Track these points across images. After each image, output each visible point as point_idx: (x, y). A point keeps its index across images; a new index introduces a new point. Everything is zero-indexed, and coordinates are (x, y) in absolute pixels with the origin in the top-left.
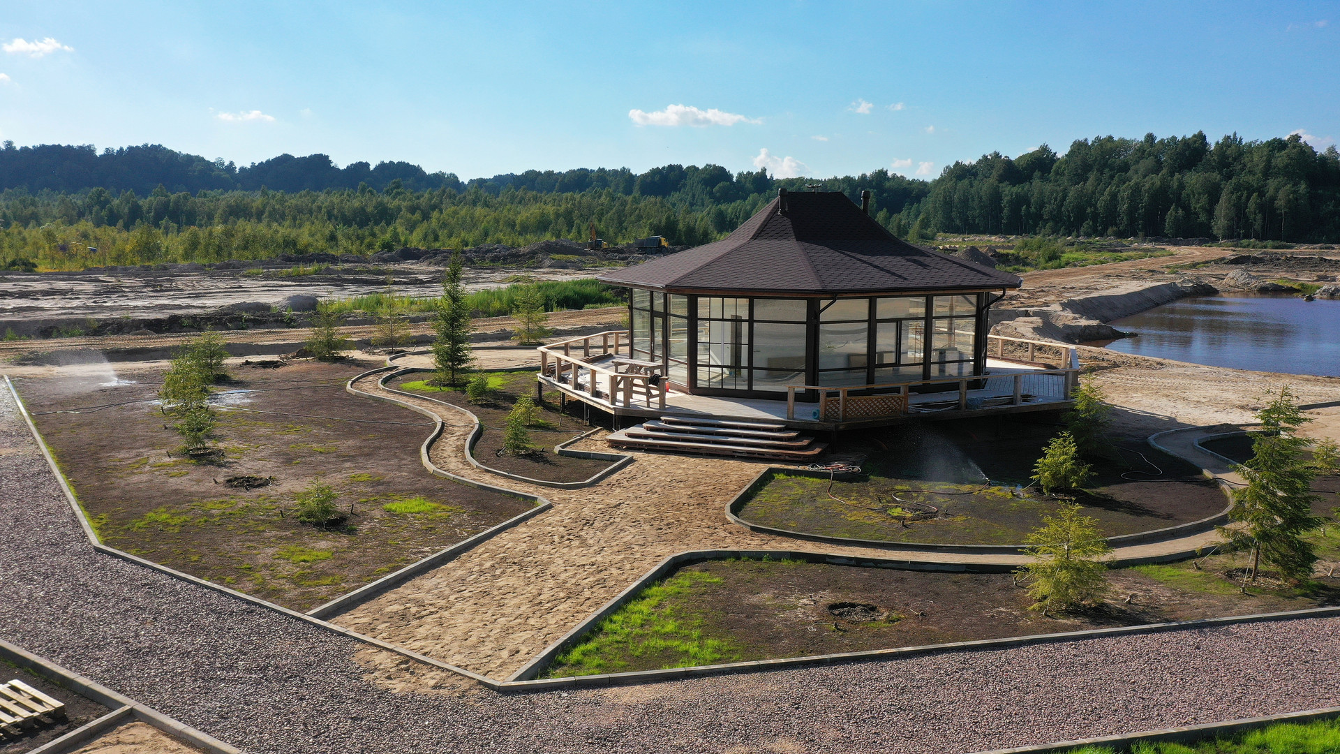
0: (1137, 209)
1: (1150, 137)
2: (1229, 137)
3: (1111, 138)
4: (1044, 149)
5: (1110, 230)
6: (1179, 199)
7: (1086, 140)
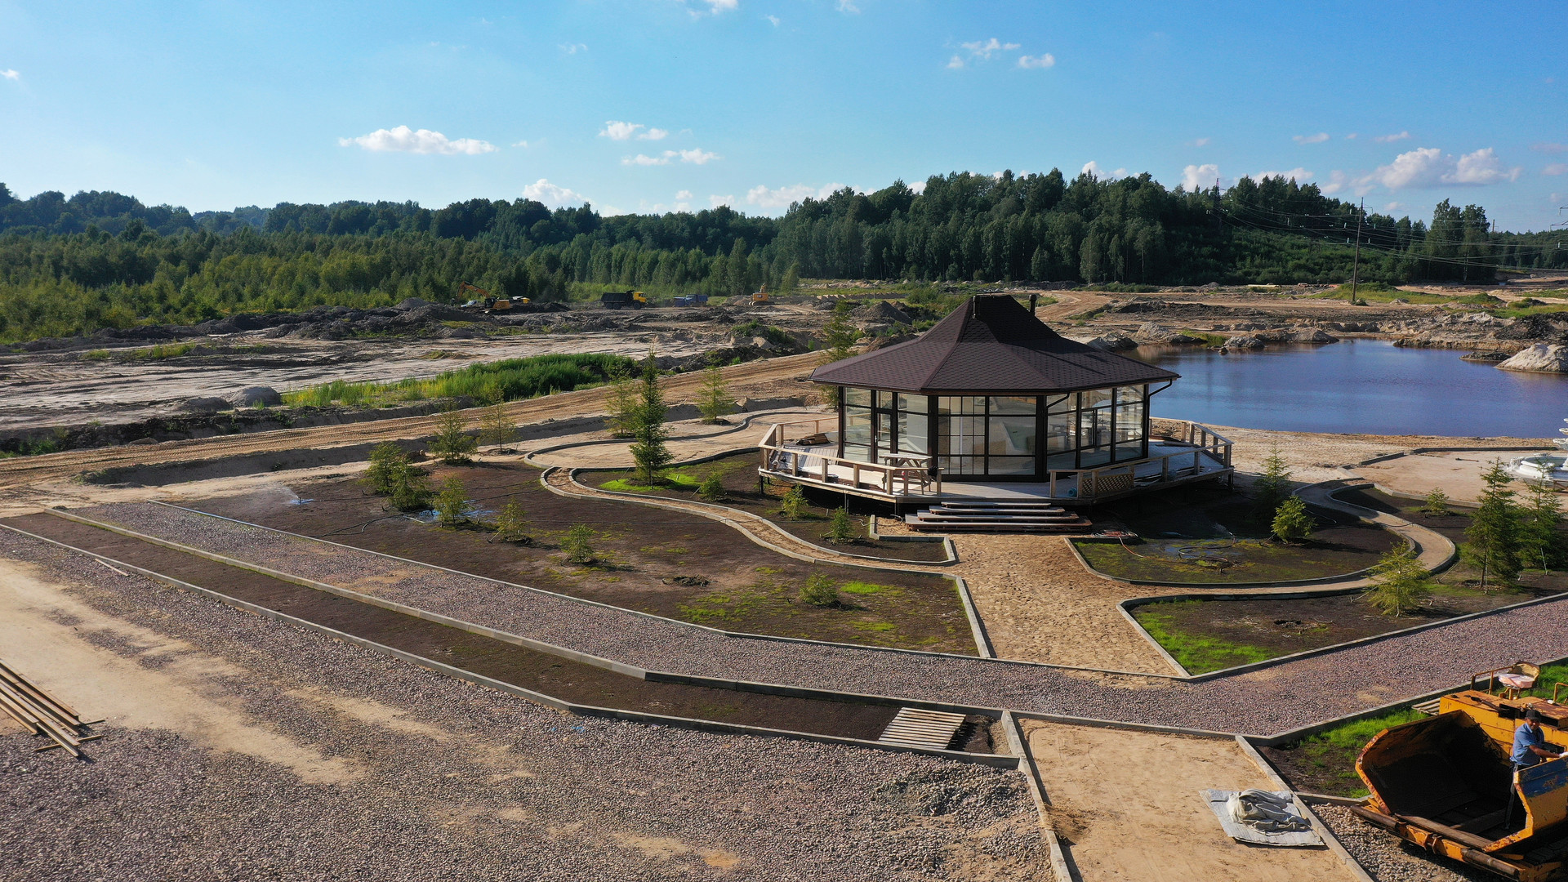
0: (1002, 251)
1: (1008, 175)
2: (1084, 175)
3: (966, 175)
4: (899, 186)
5: (976, 274)
6: (1043, 240)
7: (941, 176)
